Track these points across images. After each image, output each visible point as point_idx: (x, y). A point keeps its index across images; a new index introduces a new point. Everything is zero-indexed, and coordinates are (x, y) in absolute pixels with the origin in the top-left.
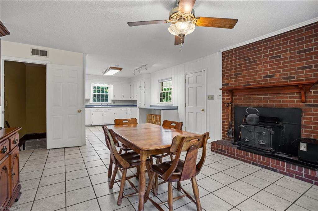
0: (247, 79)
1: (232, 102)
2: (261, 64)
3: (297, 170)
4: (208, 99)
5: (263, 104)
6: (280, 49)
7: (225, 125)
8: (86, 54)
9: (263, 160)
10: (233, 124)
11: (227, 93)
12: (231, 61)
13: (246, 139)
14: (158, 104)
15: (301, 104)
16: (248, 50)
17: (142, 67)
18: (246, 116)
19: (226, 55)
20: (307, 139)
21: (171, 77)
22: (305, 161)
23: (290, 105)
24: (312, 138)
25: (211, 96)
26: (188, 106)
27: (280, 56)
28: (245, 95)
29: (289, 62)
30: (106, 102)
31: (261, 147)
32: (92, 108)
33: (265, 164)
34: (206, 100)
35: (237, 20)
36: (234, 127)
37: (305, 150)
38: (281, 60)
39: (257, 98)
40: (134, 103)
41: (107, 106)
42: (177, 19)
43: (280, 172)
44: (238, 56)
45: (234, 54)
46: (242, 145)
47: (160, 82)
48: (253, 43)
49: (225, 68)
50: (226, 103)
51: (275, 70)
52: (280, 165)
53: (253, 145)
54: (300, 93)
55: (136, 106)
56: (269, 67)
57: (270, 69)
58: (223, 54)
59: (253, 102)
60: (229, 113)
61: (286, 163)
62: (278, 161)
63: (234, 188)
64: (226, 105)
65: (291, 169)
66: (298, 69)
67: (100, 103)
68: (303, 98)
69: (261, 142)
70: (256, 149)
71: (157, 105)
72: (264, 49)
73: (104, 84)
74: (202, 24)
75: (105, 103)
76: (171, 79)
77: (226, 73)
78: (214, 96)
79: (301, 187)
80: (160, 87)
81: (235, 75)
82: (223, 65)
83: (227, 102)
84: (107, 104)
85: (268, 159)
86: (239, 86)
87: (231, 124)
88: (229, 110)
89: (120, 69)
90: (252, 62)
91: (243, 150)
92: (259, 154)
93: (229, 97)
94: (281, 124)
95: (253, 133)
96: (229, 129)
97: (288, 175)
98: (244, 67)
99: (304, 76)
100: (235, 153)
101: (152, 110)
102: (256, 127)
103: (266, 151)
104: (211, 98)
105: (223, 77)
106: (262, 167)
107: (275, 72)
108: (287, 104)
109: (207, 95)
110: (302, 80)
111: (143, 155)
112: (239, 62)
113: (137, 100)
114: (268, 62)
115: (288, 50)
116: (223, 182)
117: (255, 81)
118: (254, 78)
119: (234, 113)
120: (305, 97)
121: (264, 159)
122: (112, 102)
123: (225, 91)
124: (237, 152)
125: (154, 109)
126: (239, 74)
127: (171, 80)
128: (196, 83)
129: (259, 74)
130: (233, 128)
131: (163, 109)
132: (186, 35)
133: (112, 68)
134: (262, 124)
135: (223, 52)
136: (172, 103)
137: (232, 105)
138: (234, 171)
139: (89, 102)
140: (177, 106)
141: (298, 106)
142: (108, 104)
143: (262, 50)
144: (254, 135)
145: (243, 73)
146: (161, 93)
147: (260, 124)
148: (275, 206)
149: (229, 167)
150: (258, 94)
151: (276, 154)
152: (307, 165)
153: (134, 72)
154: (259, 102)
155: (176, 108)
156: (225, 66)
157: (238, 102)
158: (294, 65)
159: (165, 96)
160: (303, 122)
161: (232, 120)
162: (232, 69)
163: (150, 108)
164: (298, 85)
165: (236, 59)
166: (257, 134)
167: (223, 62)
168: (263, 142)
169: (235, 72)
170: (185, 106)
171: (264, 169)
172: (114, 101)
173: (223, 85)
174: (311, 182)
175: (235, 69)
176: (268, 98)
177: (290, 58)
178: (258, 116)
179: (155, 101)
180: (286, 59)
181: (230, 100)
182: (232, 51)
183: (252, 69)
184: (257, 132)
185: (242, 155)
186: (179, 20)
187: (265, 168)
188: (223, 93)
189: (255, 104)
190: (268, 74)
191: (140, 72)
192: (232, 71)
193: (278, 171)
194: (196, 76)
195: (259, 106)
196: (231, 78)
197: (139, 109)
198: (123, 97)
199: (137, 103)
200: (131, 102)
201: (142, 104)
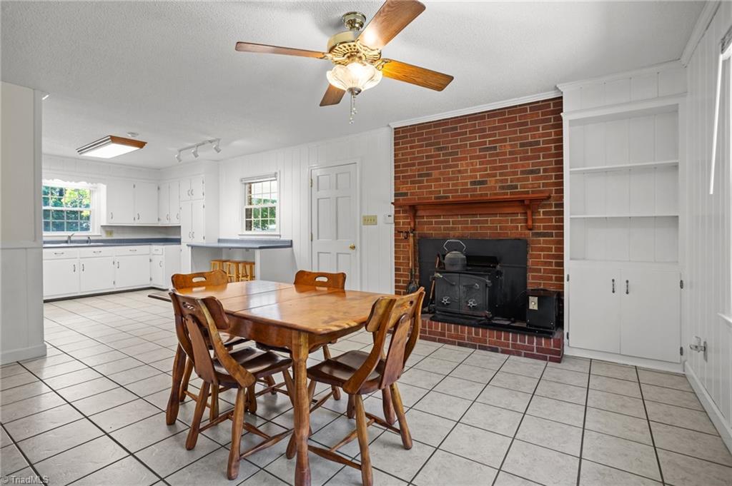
0: (441, 186)
1: (414, 230)
2: (465, 159)
3: (526, 344)
4: (364, 224)
5: (471, 233)
6: (494, 135)
7: (401, 276)
8: (44, 92)
9: (475, 334)
10: (417, 274)
11: (405, 212)
12: (411, 148)
13: (445, 300)
15: (527, 232)
16: (444, 131)
17: (203, 144)
18: (444, 256)
19: (402, 135)
20: (535, 290)
21: (276, 173)
22: (536, 327)
23: (511, 234)
24: (542, 287)
25: (371, 216)
26: (318, 238)
27: (495, 148)
28: (439, 216)
29: (509, 160)
30: (85, 233)
31: (471, 313)
33: (480, 340)
34: (361, 227)
35: (452, 78)
36: (420, 278)
37: (536, 308)
38: (497, 155)
39: (459, 222)
40: (168, 235)
41: (87, 242)
42: (346, 56)
43: (503, 352)
44: (425, 139)
45: (417, 135)
46: (437, 312)
47: (245, 184)
48: (452, 118)
49: (401, 160)
50: (402, 232)
51: (489, 172)
52: (503, 338)
53: (456, 310)
54: (526, 213)
55: (178, 241)
56: (478, 167)
57: (480, 170)
58: (395, 133)
59: (453, 229)
60: (408, 251)
61: (511, 334)
62: (499, 333)
63: (444, 390)
64: (402, 236)
65: (518, 342)
66: (522, 172)
67: (64, 234)
68: (530, 223)
69: (471, 303)
70: (462, 315)
71: (238, 238)
72: (471, 132)
73: (77, 182)
74: (392, 75)
75: (79, 235)
76: (275, 176)
77: (402, 172)
78: (376, 216)
79: (535, 369)
80: (245, 194)
81: (420, 176)
82: (396, 155)
83: (404, 230)
84: (86, 238)
85: (484, 330)
86: (428, 198)
87: (413, 273)
88: (409, 245)
89: (141, 145)
90: (451, 154)
91: (441, 322)
92: (470, 325)
93: (409, 220)
94: (498, 267)
95: (457, 288)
96: (410, 283)
97: (514, 354)
98: (436, 162)
99: (530, 186)
100: (427, 329)
101: (224, 250)
102: (463, 275)
103: (480, 318)
104: (370, 220)
105: (396, 178)
106: (474, 347)
107: (489, 175)
108: (507, 233)
109: (361, 214)
110: (527, 193)
111: (302, 347)
112: (426, 151)
113: (180, 227)
114: (478, 157)
115: (506, 138)
116: (423, 384)
117: (456, 191)
118: (453, 185)
119: (419, 252)
120: (533, 221)
121: (477, 334)
122: (103, 232)
123: (400, 207)
124: (430, 327)
125: (230, 248)
126: (428, 175)
127: (276, 180)
128: (337, 188)
129: (463, 178)
130: (417, 280)
131: (260, 248)
132: (363, 90)
133: (115, 139)
134: (470, 270)
135: (395, 129)
136: (278, 234)
137: (414, 236)
138: (433, 363)
140: (290, 239)
141: (523, 236)
142: (91, 238)
143: (466, 134)
144: (460, 291)
145: (435, 174)
146: (247, 210)
147: (467, 270)
148: (513, 406)
149: (422, 358)
150: (461, 215)
151: (494, 322)
152: (540, 332)
153: (179, 156)
154: (463, 229)
155: (290, 244)
156: (400, 157)
157: (426, 230)
158: (516, 166)
159: (259, 216)
160: (530, 262)
161: (415, 266)
162: (413, 165)
163: (217, 245)
164: (523, 201)
165: (422, 146)
166: (465, 289)
167: (395, 149)
168: (474, 303)
169: (419, 170)
170: (312, 240)
171: (477, 350)
172: (108, 229)
173: (396, 195)
174: (544, 359)
175: (420, 164)
176: (478, 222)
177: (511, 153)
178: (464, 255)
179: (232, 228)
180: (504, 154)
181: (410, 224)
182: (413, 128)
183: (450, 167)
184: (464, 284)
185: (440, 330)
186: (348, 57)
187: (479, 349)
188: (396, 212)
189: (457, 233)
190: (477, 178)
191: (196, 156)
192: (414, 168)
193: (500, 350)
194: (337, 175)
195: (463, 237)
196: (413, 182)
197: (190, 248)
198: (136, 219)
199: (180, 234)
200: (160, 233)
201: (195, 235)
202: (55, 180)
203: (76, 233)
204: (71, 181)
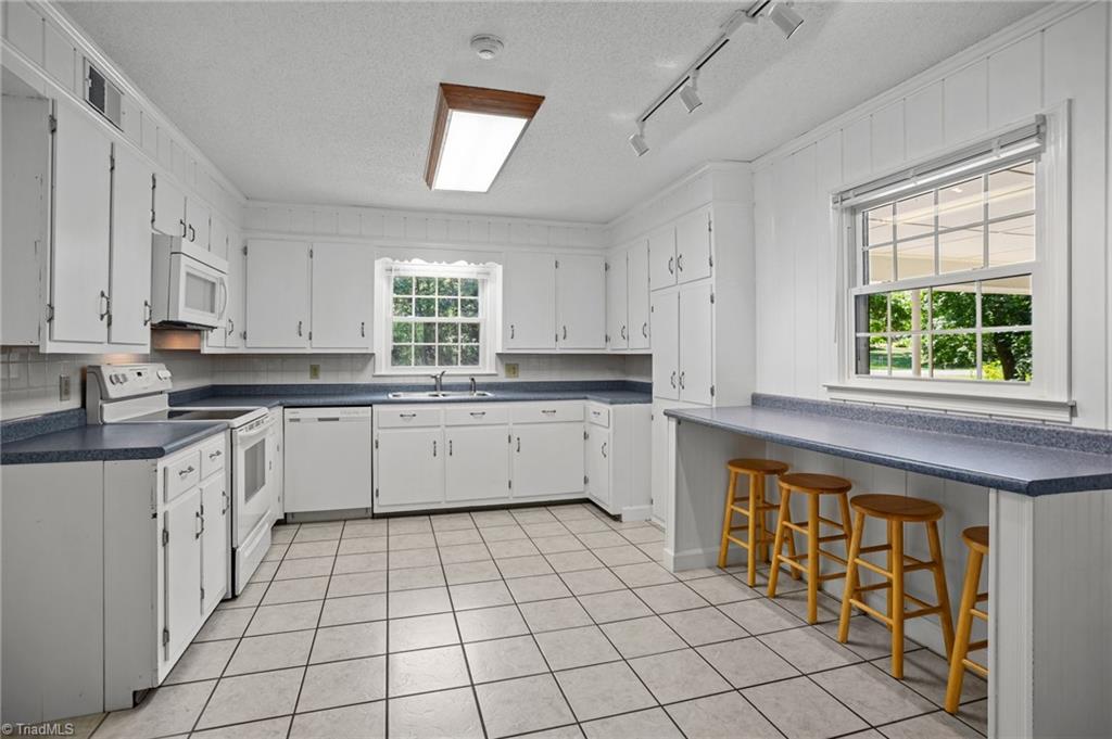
14: (831, 388)
30: (470, 370)
32: (375, 406)
40: (628, 374)
41: (471, 388)
55: (643, 391)
67: (434, 370)
71: (825, 397)
75: (458, 372)
89: (528, 104)
113: (651, 355)
122: (501, 368)
136: (1053, 396)
139: (370, 367)
142: (478, 381)
172: (510, 361)
197: (673, 424)
198: (561, 337)
199: (650, 373)
200: (612, 369)
201: (686, 381)
202: (416, 261)
203: (449, 370)
204: (440, 262)
